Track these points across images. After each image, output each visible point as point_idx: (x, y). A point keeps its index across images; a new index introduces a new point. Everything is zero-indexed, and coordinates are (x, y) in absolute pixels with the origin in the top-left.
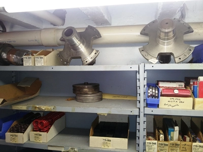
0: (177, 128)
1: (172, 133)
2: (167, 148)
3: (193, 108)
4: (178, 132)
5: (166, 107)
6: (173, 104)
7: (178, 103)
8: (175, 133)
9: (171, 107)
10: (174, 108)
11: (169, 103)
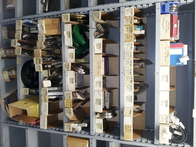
0: (143, 32)
1: (139, 29)
2: (129, 23)
3: (161, 40)
4: (140, 33)
5: (162, 20)
6: (165, 25)
7: (165, 28)
8: (140, 31)
9: (161, 23)
10: (161, 26)
11: (165, 22)
